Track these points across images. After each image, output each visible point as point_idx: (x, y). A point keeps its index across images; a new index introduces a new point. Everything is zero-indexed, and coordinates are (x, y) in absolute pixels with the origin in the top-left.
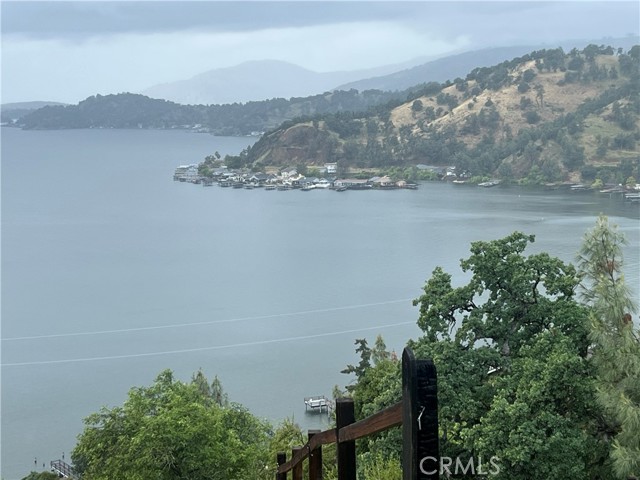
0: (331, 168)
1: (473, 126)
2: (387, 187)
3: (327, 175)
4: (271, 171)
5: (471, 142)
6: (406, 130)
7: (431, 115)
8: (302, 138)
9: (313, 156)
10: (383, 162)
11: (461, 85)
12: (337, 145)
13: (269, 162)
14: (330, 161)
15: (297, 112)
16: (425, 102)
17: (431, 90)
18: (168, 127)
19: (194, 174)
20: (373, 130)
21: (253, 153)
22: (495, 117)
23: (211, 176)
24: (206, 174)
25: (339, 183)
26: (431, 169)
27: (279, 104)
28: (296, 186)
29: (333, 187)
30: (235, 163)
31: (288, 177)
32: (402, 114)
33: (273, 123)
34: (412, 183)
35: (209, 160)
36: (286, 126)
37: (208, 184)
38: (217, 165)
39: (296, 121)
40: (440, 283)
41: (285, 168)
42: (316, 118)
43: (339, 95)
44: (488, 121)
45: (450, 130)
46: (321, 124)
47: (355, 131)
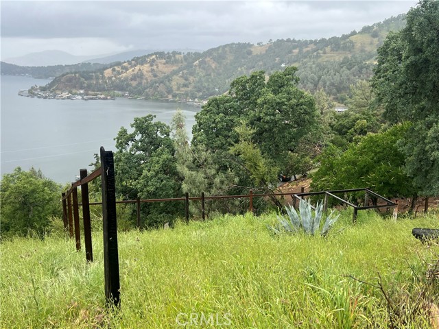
0: (82, 91)
1: (134, 78)
2: (104, 99)
3: (80, 94)
4: (58, 92)
5: (134, 83)
6: (110, 78)
7: (119, 73)
8: (70, 80)
9: (75, 87)
10: (102, 90)
11: (129, 63)
12: (84, 83)
13: (57, 89)
14: (81, 89)
15: (68, 70)
16: (117, 68)
17: (119, 64)
18: (14, 74)
19: (27, 93)
20: (97, 78)
21: (51, 85)
22: (142, 75)
23: (34, 94)
24: (32, 93)
25: (85, 97)
26: (120, 93)
27: (60, 67)
28: (68, 98)
29: (83, 99)
30: (43, 89)
31: (65, 95)
32: (108, 73)
33: (58, 74)
34: (113, 98)
35: (32, 88)
36: (63, 75)
37: (32, 97)
38: (36, 90)
39: (67, 73)
40: (123, 132)
41: (64, 91)
42: (75, 73)
43: (84, 65)
44: (140, 76)
45: (126, 79)
46: (77, 75)
47: (90, 78)
